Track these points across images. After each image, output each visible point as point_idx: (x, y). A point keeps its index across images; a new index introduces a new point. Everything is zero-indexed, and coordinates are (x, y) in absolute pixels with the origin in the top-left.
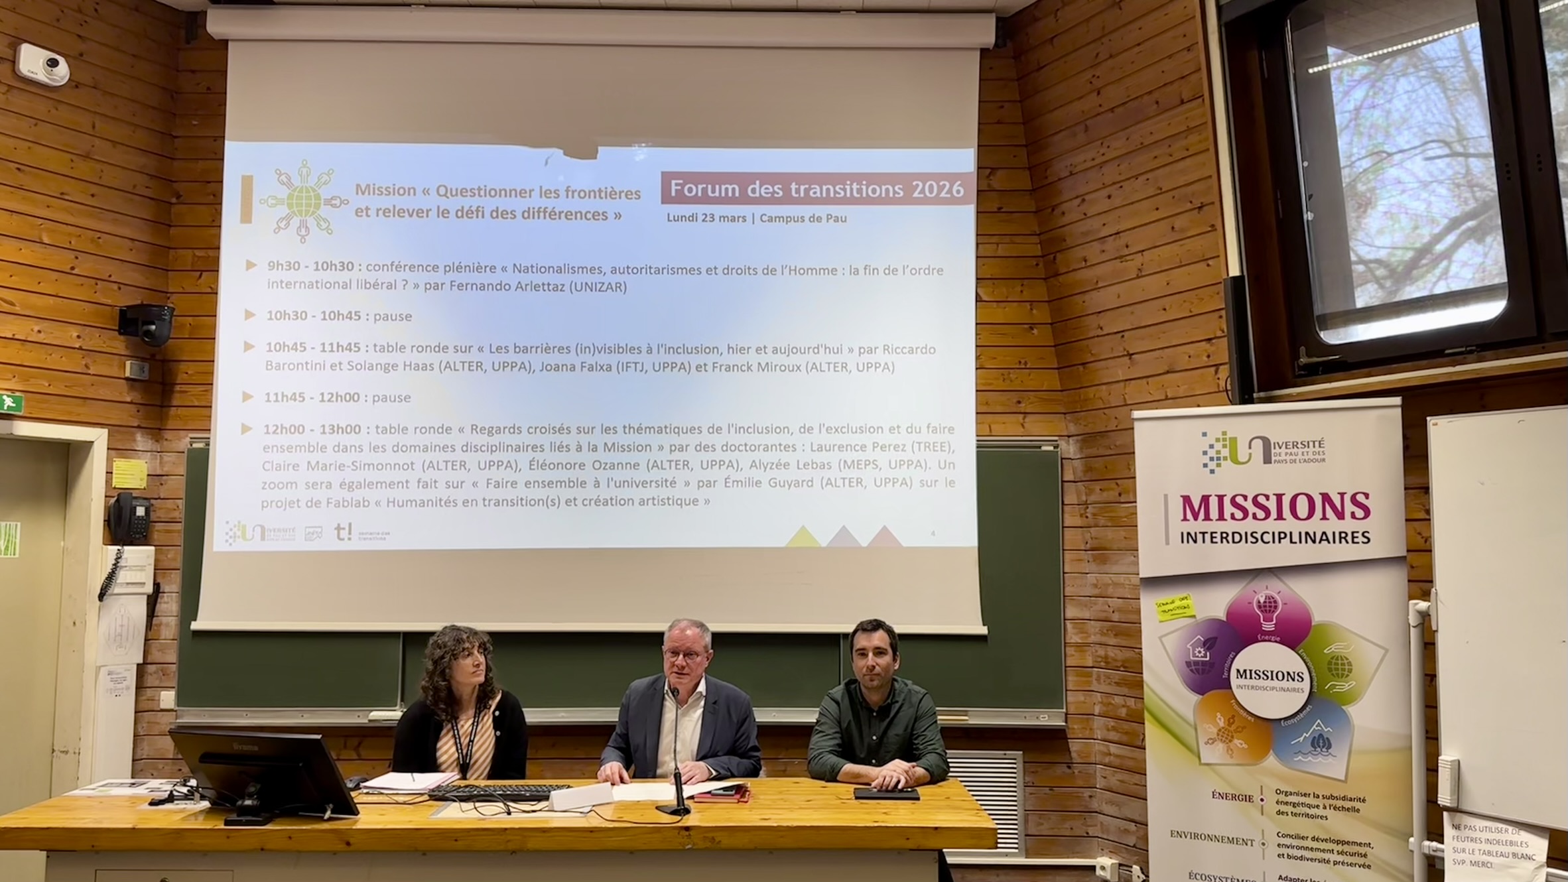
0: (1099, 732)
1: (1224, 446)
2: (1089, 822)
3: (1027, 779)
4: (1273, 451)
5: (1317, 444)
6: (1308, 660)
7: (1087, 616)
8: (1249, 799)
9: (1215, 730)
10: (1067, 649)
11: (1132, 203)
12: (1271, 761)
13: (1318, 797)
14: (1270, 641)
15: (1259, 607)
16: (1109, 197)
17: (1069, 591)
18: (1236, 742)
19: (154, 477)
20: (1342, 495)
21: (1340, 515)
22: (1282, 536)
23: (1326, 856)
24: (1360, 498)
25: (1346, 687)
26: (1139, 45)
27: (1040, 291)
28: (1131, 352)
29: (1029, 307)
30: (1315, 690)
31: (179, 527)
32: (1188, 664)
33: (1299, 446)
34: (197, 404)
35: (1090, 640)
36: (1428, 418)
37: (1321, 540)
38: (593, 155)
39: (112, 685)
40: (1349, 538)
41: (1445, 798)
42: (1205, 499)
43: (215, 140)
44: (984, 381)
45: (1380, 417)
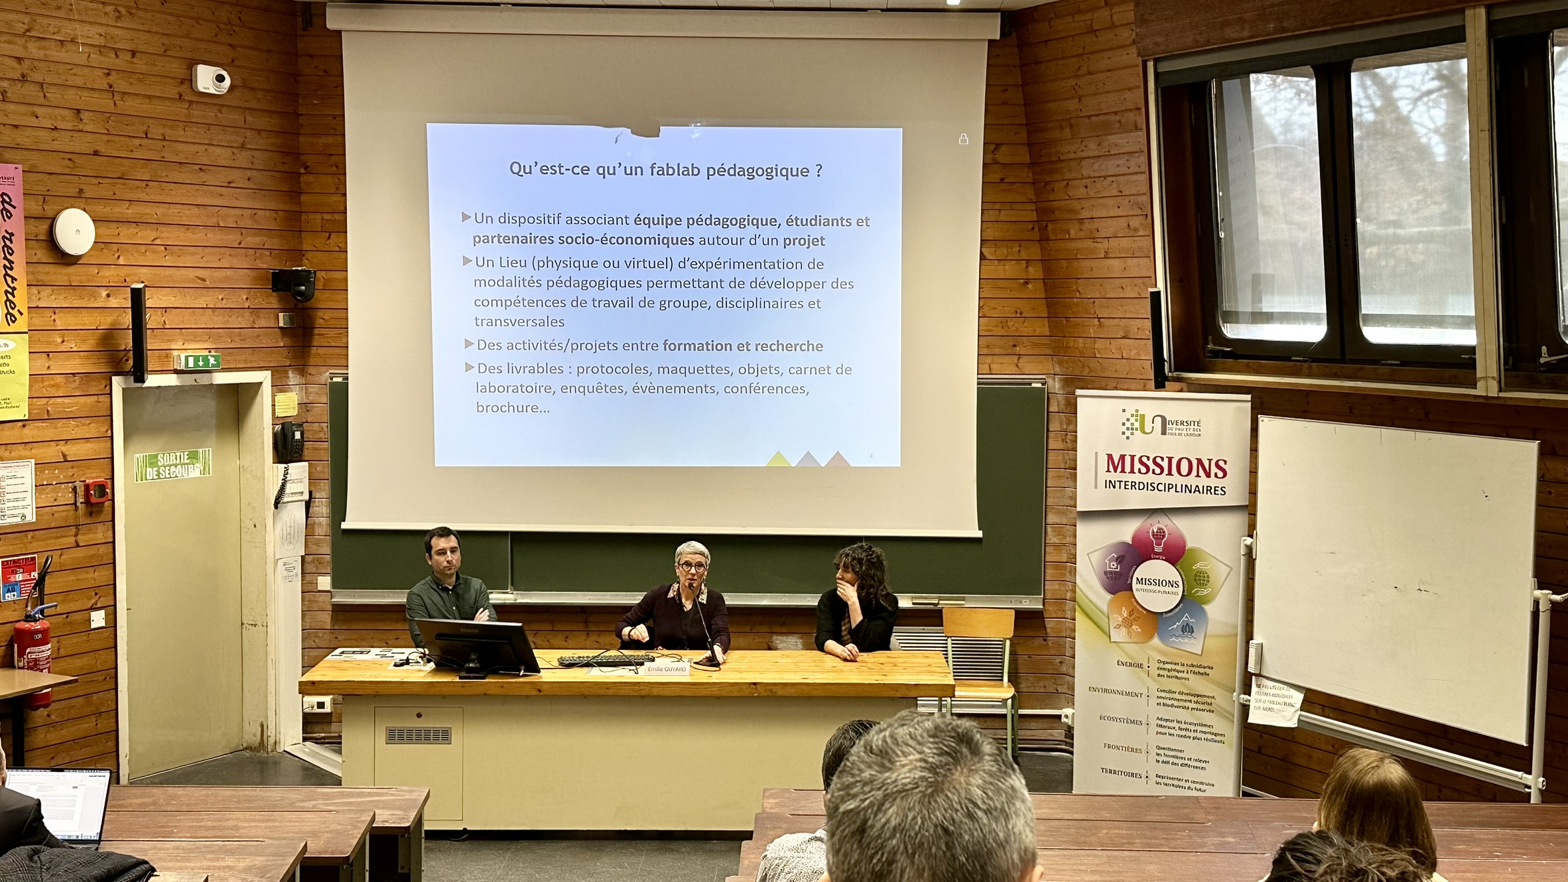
0: (1069, 613)
1: (1136, 420)
2: (1059, 682)
4: (1168, 426)
5: (1196, 423)
6: (1182, 573)
7: (1064, 522)
8: (1140, 666)
9: (1121, 619)
10: (1047, 548)
11: (1102, 197)
12: (1156, 641)
13: (1184, 665)
14: (1159, 559)
15: (1153, 535)
16: (1086, 187)
17: (1050, 501)
18: (1134, 627)
19: (304, 406)
20: (1210, 460)
21: (1208, 475)
22: (1170, 487)
23: (1187, 704)
24: (1221, 463)
25: (1205, 592)
26: (1109, 71)
27: (1035, 251)
28: (1100, 316)
29: (1025, 265)
30: (1185, 593)
31: (326, 445)
32: (1106, 573)
33: (1185, 424)
34: (333, 344)
37: (1195, 491)
38: (656, 134)
39: (286, 573)
40: (1213, 491)
41: (1252, 668)
42: (1122, 457)
43: (335, 118)
44: (985, 328)
45: (1237, 408)
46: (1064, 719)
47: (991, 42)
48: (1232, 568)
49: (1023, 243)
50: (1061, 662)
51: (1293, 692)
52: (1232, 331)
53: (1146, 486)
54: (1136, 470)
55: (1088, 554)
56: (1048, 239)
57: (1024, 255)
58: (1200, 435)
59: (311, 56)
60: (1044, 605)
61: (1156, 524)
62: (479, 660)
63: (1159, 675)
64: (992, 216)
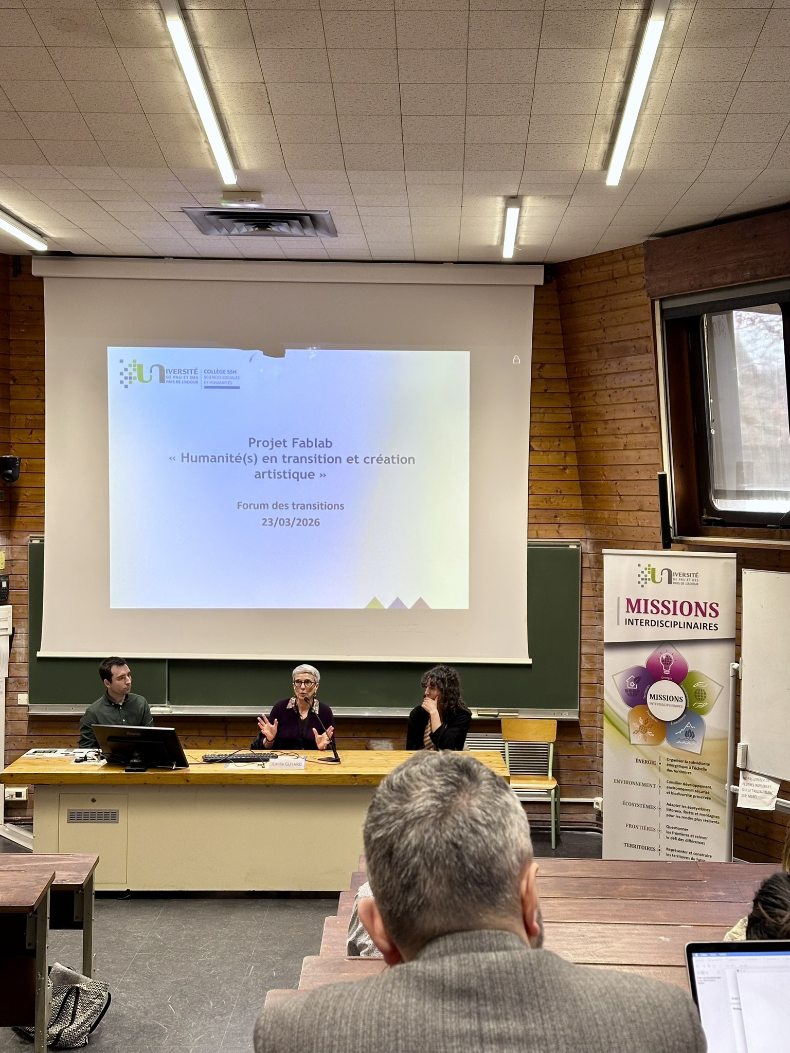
1: (649, 573)
2: (591, 776)
4: (673, 577)
5: (695, 575)
6: (685, 691)
7: (595, 652)
8: (653, 763)
9: (638, 727)
10: (582, 672)
11: (622, 404)
12: (665, 743)
13: (687, 762)
14: (667, 680)
15: (663, 661)
16: (610, 396)
17: (583, 636)
18: (648, 732)
19: (9, 562)
20: (706, 603)
21: (704, 615)
22: (675, 624)
23: (690, 793)
24: (714, 606)
25: (703, 705)
26: (626, 308)
27: (571, 445)
28: (621, 494)
29: (563, 455)
30: (688, 706)
31: (26, 592)
32: (626, 690)
33: (686, 575)
34: (33, 515)
35: (595, 667)
37: (694, 627)
38: (282, 355)
40: (708, 627)
41: (739, 764)
42: (638, 601)
43: (37, 343)
44: (534, 503)
45: (726, 563)
46: (595, 806)
47: (537, 287)
48: (723, 687)
49: (562, 439)
50: (593, 761)
51: (771, 783)
52: (721, 505)
53: (656, 623)
54: (649, 611)
55: (613, 676)
56: (581, 436)
57: (562, 447)
58: (697, 584)
59: (20, 296)
60: (579, 717)
61: (665, 653)
62: (141, 757)
63: (668, 770)
64: (538, 418)
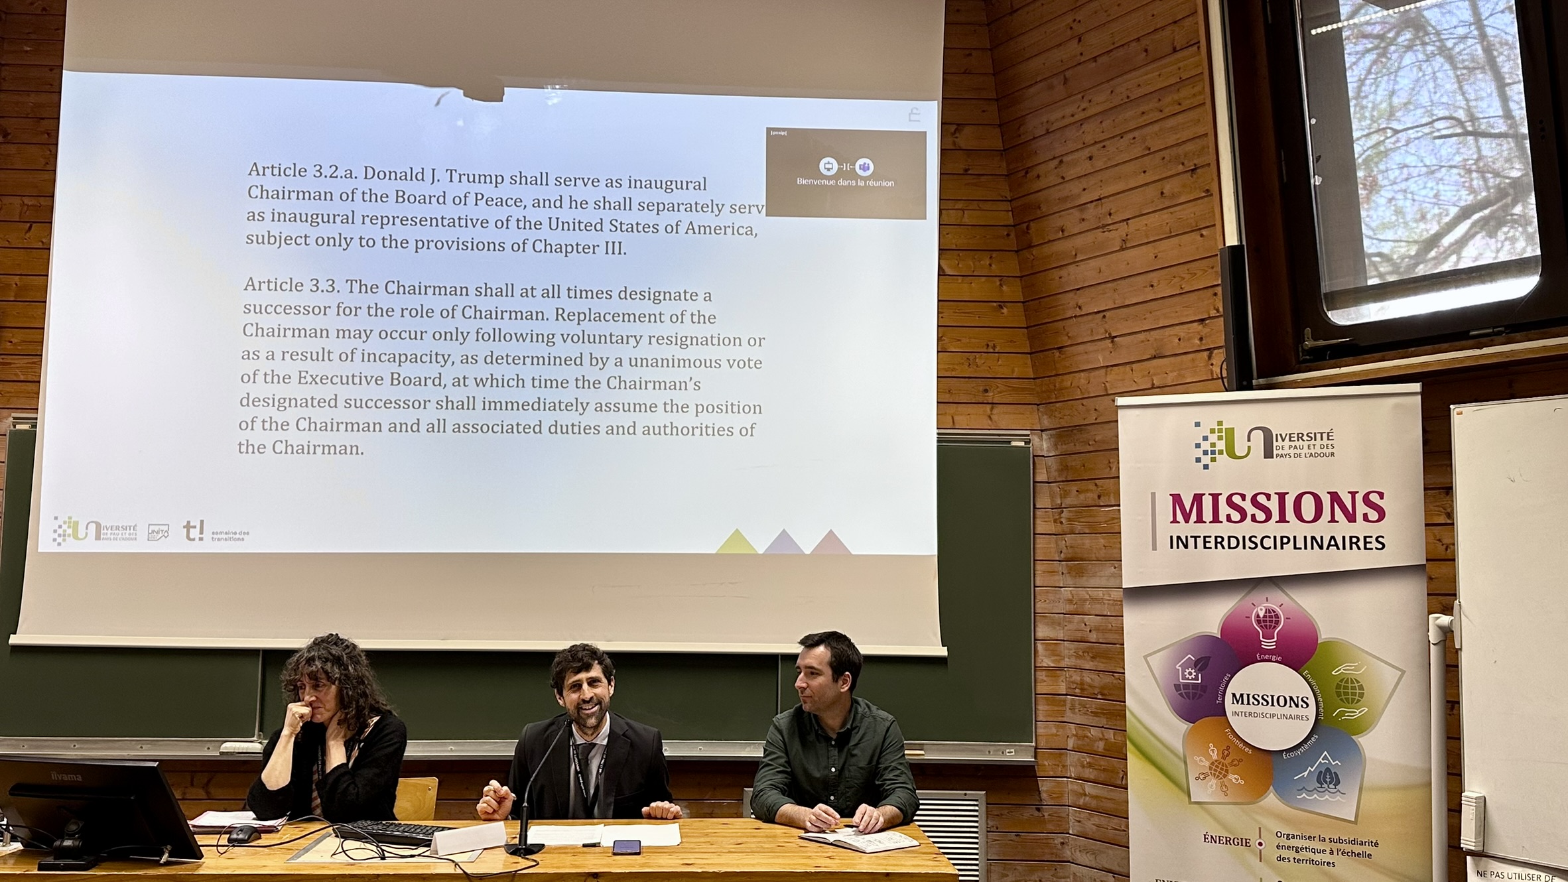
0: (1072, 769)
1: (1220, 438)
3: (991, 823)
4: (1275, 444)
5: (1325, 436)
6: (1313, 683)
7: (1061, 636)
8: (1246, 843)
9: (1207, 764)
10: (1038, 673)
11: (1116, 165)
12: (1271, 799)
13: (1324, 840)
14: (1270, 661)
15: (1259, 622)
17: (1040, 607)
18: (1231, 776)
20: (1353, 494)
21: (1351, 518)
22: (1284, 541)
24: (1374, 498)
25: (1357, 714)
27: (1011, 266)
28: (1113, 335)
29: (998, 283)
30: (1321, 717)
32: (1177, 687)
33: (1305, 438)
35: (1062, 664)
36: (1452, 407)
37: (1329, 545)
38: (496, 96)
40: (1361, 544)
41: (1468, 840)
42: (1198, 498)
43: (51, 70)
44: (947, 367)
45: (1397, 406)
48: (1403, 672)
49: (994, 254)
50: (1062, 843)
53: (1241, 542)
54: (1222, 517)
55: (1145, 657)
56: (1030, 246)
57: (996, 270)
58: (1333, 454)
60: (1035, 757)
63: (1280, 859)
64: (953, 217)
